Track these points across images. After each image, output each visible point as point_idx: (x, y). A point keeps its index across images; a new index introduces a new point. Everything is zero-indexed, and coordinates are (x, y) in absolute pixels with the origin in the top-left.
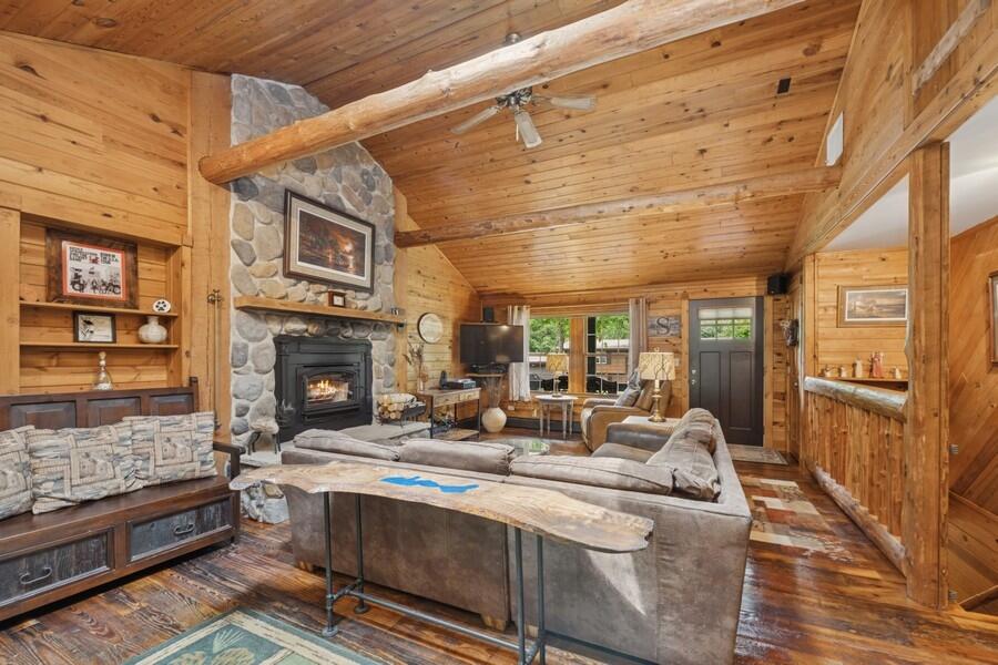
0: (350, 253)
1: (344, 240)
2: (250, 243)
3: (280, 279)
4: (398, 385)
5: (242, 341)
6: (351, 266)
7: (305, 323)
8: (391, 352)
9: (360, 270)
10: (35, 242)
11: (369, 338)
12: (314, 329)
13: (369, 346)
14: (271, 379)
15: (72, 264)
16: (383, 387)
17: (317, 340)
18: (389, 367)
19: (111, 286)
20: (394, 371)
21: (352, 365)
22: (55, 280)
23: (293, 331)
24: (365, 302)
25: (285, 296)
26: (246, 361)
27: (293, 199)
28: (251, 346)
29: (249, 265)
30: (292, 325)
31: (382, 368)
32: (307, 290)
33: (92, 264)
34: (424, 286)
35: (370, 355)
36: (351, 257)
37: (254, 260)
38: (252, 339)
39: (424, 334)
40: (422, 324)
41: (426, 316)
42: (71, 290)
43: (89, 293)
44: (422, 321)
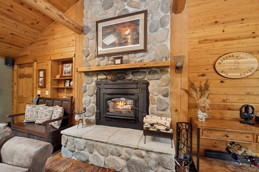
0: (129, 34)
1: (124, 29)
2: (88, 49)
3: (97, 59)
4: (176, 111)
5: (85, 84)
6: (129, 41)
7: (105, 75)
8: (165, 87)
9: (136, 41)
10: (60, 66)
11: (146, 79)
12: (109, 77)
13: (148, 84)
14: (94, 99)
15: (64, 69)
16: (156, 110)
17: (113, 83)
18: (162, 97)
19: (69, 72)
20: (167, 100)
21: (133, 95)
22: (62, 73)
23: (101, 79)
24: (142, 58)
25: (99, 65)
26: (86, 91)
27: (99, 24)
28: (88, 86)
29: (87, 57)
30: (100, 77)
31: (156, 98)
32: (108, 60)
33: (67, 68)
34: (224, 31)
35: (147, 89)
36: (129, 36)
37: (88, 55)
38: (87, 84)
39: (222, 72)
40: (220, 63)
41: (226, 56)
42: (64, 75)
43: (66, 75)
44: (219, 61)
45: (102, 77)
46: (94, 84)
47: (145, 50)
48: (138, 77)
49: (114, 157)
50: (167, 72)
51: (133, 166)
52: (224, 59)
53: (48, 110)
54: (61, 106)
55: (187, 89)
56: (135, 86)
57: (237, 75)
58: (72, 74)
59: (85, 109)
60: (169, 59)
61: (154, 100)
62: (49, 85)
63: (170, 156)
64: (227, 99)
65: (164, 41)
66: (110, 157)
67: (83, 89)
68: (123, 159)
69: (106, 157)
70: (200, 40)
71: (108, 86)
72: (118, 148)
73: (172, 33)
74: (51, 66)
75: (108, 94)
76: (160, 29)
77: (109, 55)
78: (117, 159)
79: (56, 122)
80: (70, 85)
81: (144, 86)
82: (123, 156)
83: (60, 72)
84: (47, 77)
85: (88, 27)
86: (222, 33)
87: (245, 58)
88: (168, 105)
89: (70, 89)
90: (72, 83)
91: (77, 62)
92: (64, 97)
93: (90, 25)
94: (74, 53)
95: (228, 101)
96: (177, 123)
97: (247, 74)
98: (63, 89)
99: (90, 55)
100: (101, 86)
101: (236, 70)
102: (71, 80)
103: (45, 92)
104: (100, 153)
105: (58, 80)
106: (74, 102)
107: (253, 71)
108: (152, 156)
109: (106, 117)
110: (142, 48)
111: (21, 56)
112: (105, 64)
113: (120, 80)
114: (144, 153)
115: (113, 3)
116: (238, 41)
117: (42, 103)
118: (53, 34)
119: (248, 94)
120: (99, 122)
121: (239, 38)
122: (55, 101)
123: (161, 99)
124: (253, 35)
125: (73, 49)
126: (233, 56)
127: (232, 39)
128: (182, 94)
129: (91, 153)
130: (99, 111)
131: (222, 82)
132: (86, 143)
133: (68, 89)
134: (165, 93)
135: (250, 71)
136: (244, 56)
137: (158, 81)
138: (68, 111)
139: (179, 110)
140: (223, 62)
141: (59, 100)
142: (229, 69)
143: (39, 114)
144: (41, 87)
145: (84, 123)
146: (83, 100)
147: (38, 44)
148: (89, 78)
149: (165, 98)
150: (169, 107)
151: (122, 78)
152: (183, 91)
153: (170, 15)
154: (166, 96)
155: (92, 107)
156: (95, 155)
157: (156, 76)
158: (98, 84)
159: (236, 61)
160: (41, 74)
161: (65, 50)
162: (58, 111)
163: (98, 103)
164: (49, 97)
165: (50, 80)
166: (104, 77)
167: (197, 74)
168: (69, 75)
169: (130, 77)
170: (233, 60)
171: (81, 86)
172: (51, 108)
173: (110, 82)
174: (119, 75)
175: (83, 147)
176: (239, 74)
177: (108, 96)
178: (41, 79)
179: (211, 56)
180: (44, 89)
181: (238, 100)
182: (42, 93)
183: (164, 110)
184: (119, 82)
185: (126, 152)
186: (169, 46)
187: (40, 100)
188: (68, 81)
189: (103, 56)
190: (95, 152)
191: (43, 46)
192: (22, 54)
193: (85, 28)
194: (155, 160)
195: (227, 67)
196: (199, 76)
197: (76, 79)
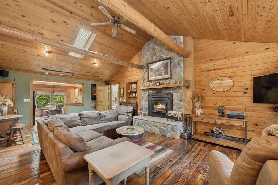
1: (161, 67)
2: (144, 77)
3: (148, 82)
4: (187, 109)
5: (142, 95)
6: (163, 73)
7: (152, 91)
8: (181, 97)
9: (166, 73)
10: (130, 86)
11: (171, 93)
12: (154, 92)
13: (172, 95)
14: (147, 103)
15: (132, 87)
16: (176, 109)
17: (156, 94)
18: (179, 102)
19: (135, 89)
20: (182, 103)
21: (165, 101)
22: (131, 89)
23: (150, 93)
24: (169, 82)
25: (149, 86)
26: (143, 99)
27: (149, 65)
28: (144, 96)
29: (143, 81)
30: (149, 92)
31: (176, 102)
32: (154, 83)
33: (134, 86)
34: (214, 65)
35: (172, 98)
36: (163, 71)
37: (144, 80)
38: (144, 95)
39: (213, 88)
40: (212, 83)
41: (215, 79)
42: (132, 90)
43: (133, 90)
44: (211, 82)
45: (150, 92)
46: (147, 95)
47: (171, 78)
48: (168, 92)
49: (155, 127)
50: (181, 89)
51: (162, 131)
52: (214, 81)
53: (126, 108)
54: (132, 106)
55: (192, 98)
56: (166, 96)
57: (222, 90)
58: (136, 90)
59: (143, 108)
60: (183, 82)
61: (175, 103)
62: (125, 96)
63: (176, 126)
64: (216, 104)
65: (180, 73)
66: (153, 127)
67: (142, 98)
68: (158, 128)
69: (151, 128)
70: (202, 70)
71: (153, 96)
72: (156, 123)
73: (184, 68)
74: (127, 86)
75: (154, 100)
76: (178, 66)
77: (154, 81)
78: (156, 128)
79: (130, 113)
80: (135, 96)
81: (171, 96)
82: (158, 127)
83: (130, 88)
84: (124, 92)
85: (143, 66)
86: (214, 66)
87: (226, 80)
88: (182, 106)
89: (135, 98)
90: (136, 94)
91: (139, 83)
92: (133, 102)
93: (145, 65)
94: (137, 79)
95: (217, 104)
96: (185, 115)
97: (227, 89)
98: (132, 98)
99: (145, 80)
100: (150, 96)
101: (221, 86)
102: (136, 93)
103: (124, 99)
104: (149, 126)
105: (129, 93)
106: (137, 105)
107: (230, 87)
108: (169, 127)
109: (153, 112)
110: (169, 77)
111: (112, 81)
112: (152, 85)
113: (159, 93)
114: (166, 125)
115: (155, 53)
116: (222, 70)
117: (123, 105)
118: (127, 69)
119: (229, 100)
120: (149, 115)
121: (223, 69)
122: (129, 104)
123: (178, 103)
124: (231, 66)
125: (137, 77)
126: (219, 79)
127: (219, 69)
128: (189, 100)
129: (145, 126)
130: (149, 109)
131: (214, 94)
132: (143, 122)
133: (134, 98)
134: (180, 100)
135: (229, 87)
136: (225, 79)
137: (177, 94)
138: (135, 109)
139: (188, 109)
140: (213, 83)
141: (131, 103)
142: (217, 86)
143: (122, 110)
144: (122, 97)
145: (143, 115)
146: (142, 103)
147: (120, 74)
148: (145, 92)
149: (181, 102)
150: (183, 107)
151: (160, 92)
152: (190, 99)
153: (183, 59)
154: (181, 101)
155: (146, 107)
156: (147, 127)
157: (176, 91)
158: (149, 95)
159: (221, 82)
160: (122, 90)
161: (133, 77)
162: (130, 109)
163: (149, 105)
164: (126, 102)
165: (126, 93)
166: (151, 92)
167: (200, 89)
168: (134, 90)
169: (164, 91)
170: (219, 82)
171: (141, 96)
172: (127, 107)
173: (155, 94)
174: (158, 91)
175: (142, 123)
176: (223, 89)
177: (154, 101)
178: (122, 93)
179: (208, 79)
180: (123, 98)
181: (223, 104)
182: (122, 100)
183: (180, 109)
184: (159, 94)
185: (159, 125)
186: (183, 76)
187: (122, 104)
188: (135, 93)
189: (151, 81)
190: (147, 126)
191: (123, 75)
192: (112, 80)
193: (142, 67)
194: (170, 128)
195: (216, 85)
196: (201, 90)
197: (138, 92)
